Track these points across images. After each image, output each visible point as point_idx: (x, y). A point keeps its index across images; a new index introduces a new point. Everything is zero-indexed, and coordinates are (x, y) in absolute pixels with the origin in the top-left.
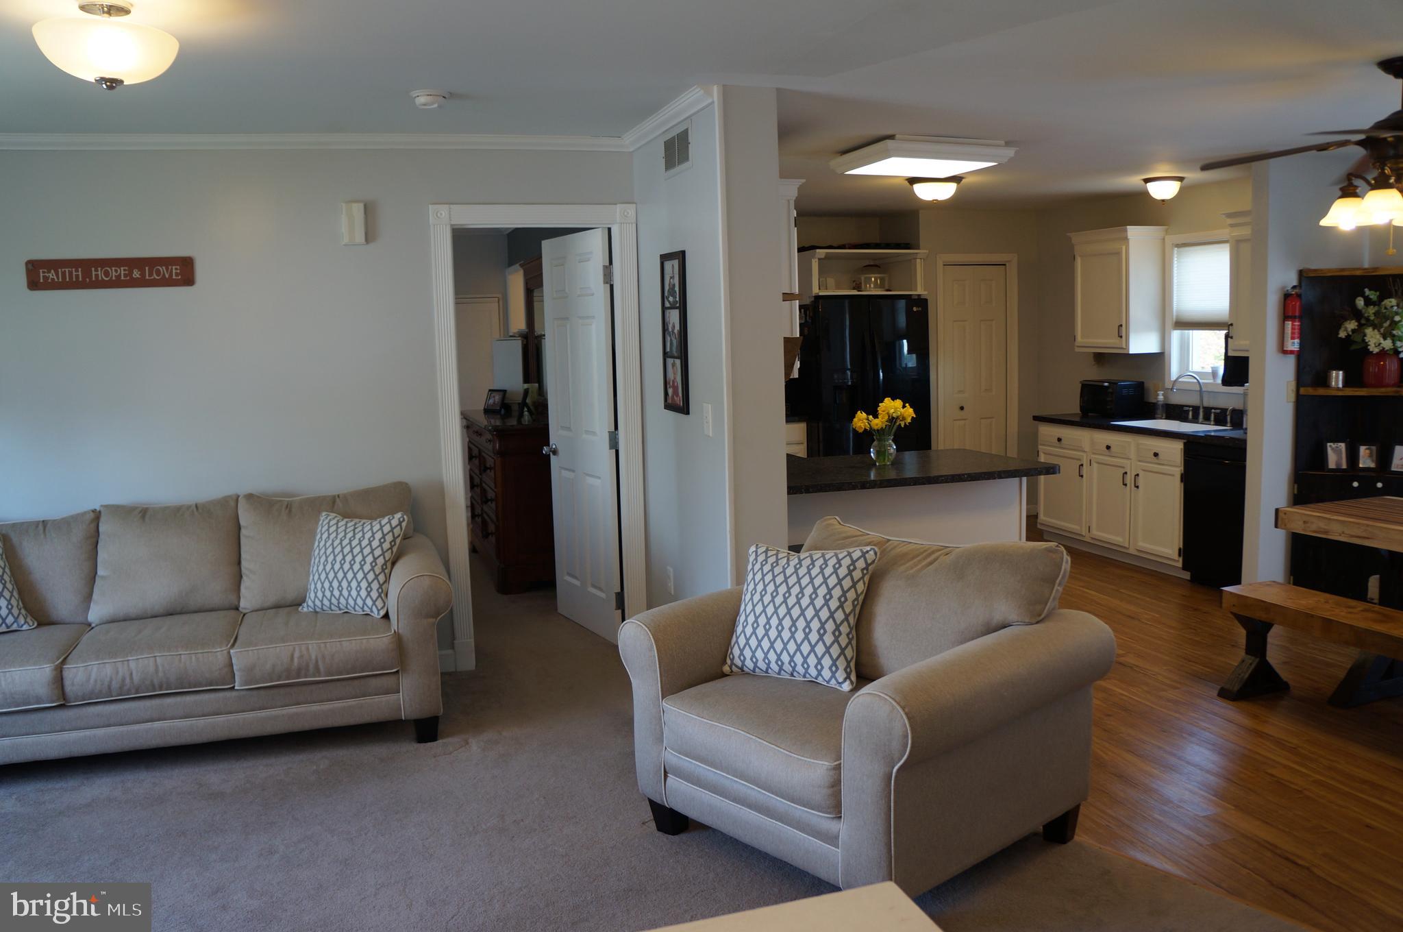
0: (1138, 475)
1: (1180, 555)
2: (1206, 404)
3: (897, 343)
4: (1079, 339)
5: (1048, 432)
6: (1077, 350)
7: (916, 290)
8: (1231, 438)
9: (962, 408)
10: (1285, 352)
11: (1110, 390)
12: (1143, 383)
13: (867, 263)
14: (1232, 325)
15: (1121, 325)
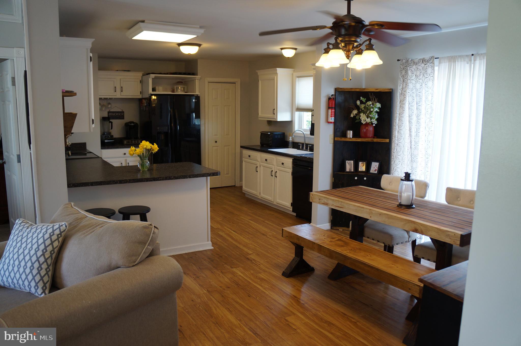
0: (276, 172)
1: (291, 206)
2: (307, 142)
3: (191, 114)
4: (260, 114)
5: (246, 152)
6: (259, 119)
7: (196, 93)
8: (309, 158)
9: (216, 142)
10: (329, 122)
11: (270, 136)
12: (284, 133)
13: (179, 81)
14: (313, 110)
15: (274, 109)
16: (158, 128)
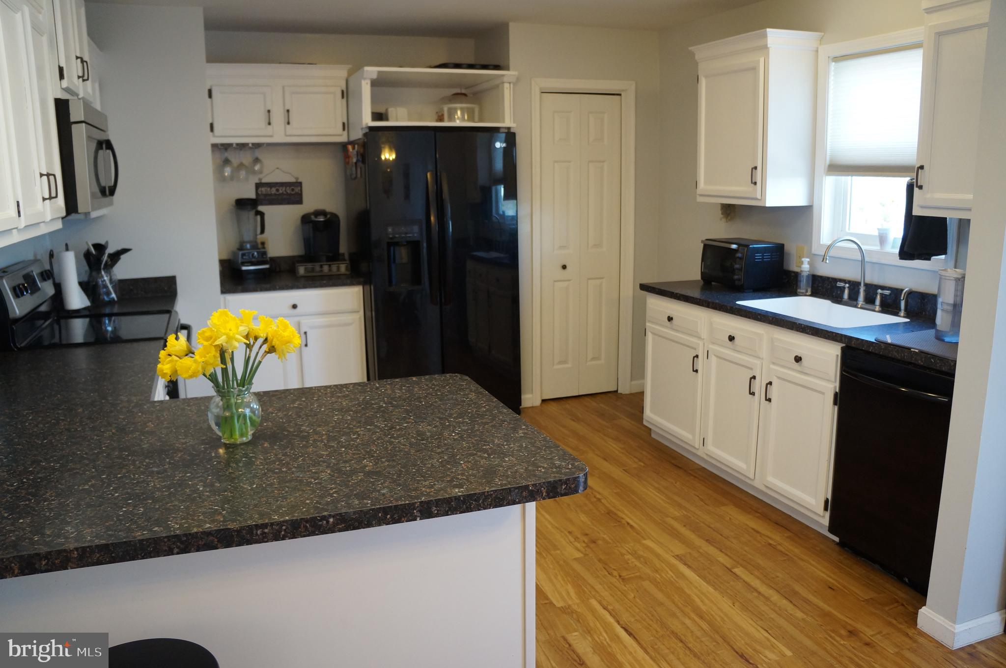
0: (770, 383)
1: (826, 509)
2: (869, 279)
3: (494, 188)
4: (702, 185)
5: (658, 305)
6: (700, 199)
7: (504, 122)
9: (564, 267)
11: (739, 255)
12: (782, 246)
14: (922, 167)
15: (756, 168)
16: (390, 230)
